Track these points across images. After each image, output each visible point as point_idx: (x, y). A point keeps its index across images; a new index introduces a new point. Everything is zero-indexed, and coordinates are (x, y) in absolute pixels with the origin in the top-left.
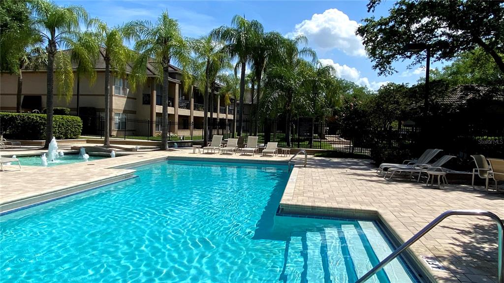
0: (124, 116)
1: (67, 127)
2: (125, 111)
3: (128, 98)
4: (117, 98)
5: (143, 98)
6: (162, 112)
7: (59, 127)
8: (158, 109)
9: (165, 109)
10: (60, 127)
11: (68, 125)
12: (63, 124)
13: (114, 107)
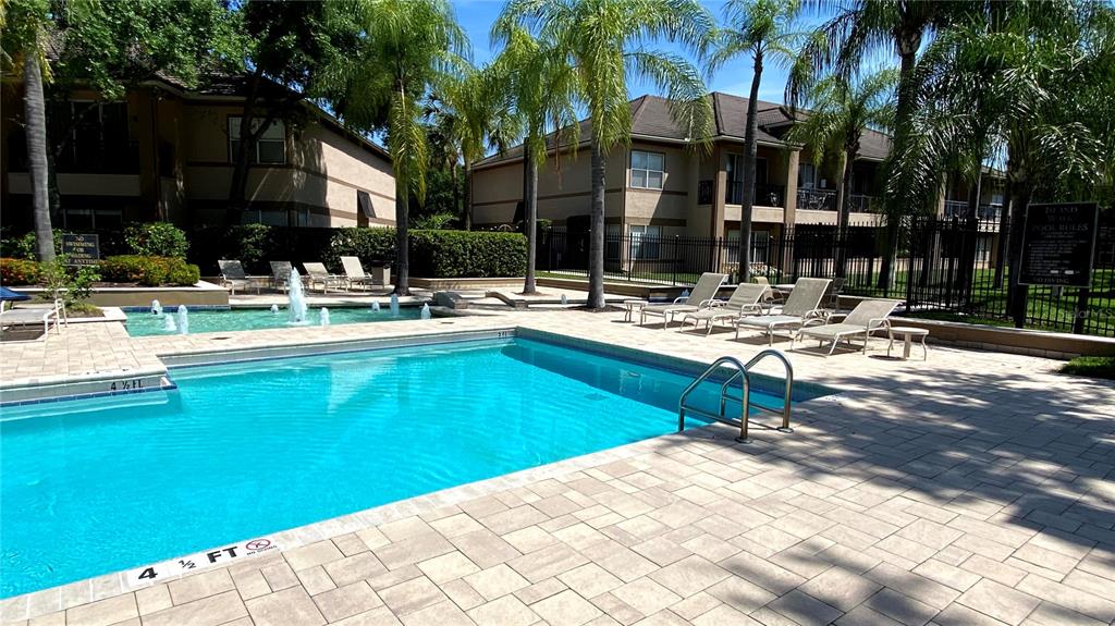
0: (655, 232)
1: (490, 255)
2: (655, 222)
3: (664, 192)
4: (636, 194)
5: (700, 191)
6: (740, 219)
7: (472, 252)
8: (732, 212)
9: (746, 213)
10: (475, 254)
11: (491, 250)
12: (480, 250)
13: (629, 212)
